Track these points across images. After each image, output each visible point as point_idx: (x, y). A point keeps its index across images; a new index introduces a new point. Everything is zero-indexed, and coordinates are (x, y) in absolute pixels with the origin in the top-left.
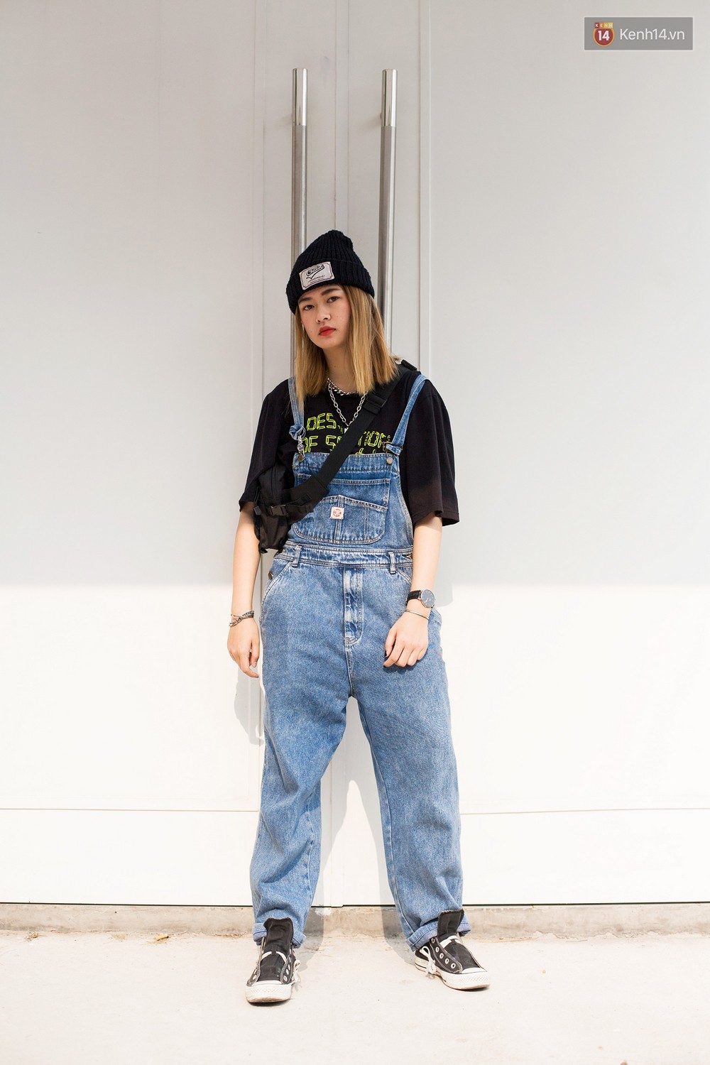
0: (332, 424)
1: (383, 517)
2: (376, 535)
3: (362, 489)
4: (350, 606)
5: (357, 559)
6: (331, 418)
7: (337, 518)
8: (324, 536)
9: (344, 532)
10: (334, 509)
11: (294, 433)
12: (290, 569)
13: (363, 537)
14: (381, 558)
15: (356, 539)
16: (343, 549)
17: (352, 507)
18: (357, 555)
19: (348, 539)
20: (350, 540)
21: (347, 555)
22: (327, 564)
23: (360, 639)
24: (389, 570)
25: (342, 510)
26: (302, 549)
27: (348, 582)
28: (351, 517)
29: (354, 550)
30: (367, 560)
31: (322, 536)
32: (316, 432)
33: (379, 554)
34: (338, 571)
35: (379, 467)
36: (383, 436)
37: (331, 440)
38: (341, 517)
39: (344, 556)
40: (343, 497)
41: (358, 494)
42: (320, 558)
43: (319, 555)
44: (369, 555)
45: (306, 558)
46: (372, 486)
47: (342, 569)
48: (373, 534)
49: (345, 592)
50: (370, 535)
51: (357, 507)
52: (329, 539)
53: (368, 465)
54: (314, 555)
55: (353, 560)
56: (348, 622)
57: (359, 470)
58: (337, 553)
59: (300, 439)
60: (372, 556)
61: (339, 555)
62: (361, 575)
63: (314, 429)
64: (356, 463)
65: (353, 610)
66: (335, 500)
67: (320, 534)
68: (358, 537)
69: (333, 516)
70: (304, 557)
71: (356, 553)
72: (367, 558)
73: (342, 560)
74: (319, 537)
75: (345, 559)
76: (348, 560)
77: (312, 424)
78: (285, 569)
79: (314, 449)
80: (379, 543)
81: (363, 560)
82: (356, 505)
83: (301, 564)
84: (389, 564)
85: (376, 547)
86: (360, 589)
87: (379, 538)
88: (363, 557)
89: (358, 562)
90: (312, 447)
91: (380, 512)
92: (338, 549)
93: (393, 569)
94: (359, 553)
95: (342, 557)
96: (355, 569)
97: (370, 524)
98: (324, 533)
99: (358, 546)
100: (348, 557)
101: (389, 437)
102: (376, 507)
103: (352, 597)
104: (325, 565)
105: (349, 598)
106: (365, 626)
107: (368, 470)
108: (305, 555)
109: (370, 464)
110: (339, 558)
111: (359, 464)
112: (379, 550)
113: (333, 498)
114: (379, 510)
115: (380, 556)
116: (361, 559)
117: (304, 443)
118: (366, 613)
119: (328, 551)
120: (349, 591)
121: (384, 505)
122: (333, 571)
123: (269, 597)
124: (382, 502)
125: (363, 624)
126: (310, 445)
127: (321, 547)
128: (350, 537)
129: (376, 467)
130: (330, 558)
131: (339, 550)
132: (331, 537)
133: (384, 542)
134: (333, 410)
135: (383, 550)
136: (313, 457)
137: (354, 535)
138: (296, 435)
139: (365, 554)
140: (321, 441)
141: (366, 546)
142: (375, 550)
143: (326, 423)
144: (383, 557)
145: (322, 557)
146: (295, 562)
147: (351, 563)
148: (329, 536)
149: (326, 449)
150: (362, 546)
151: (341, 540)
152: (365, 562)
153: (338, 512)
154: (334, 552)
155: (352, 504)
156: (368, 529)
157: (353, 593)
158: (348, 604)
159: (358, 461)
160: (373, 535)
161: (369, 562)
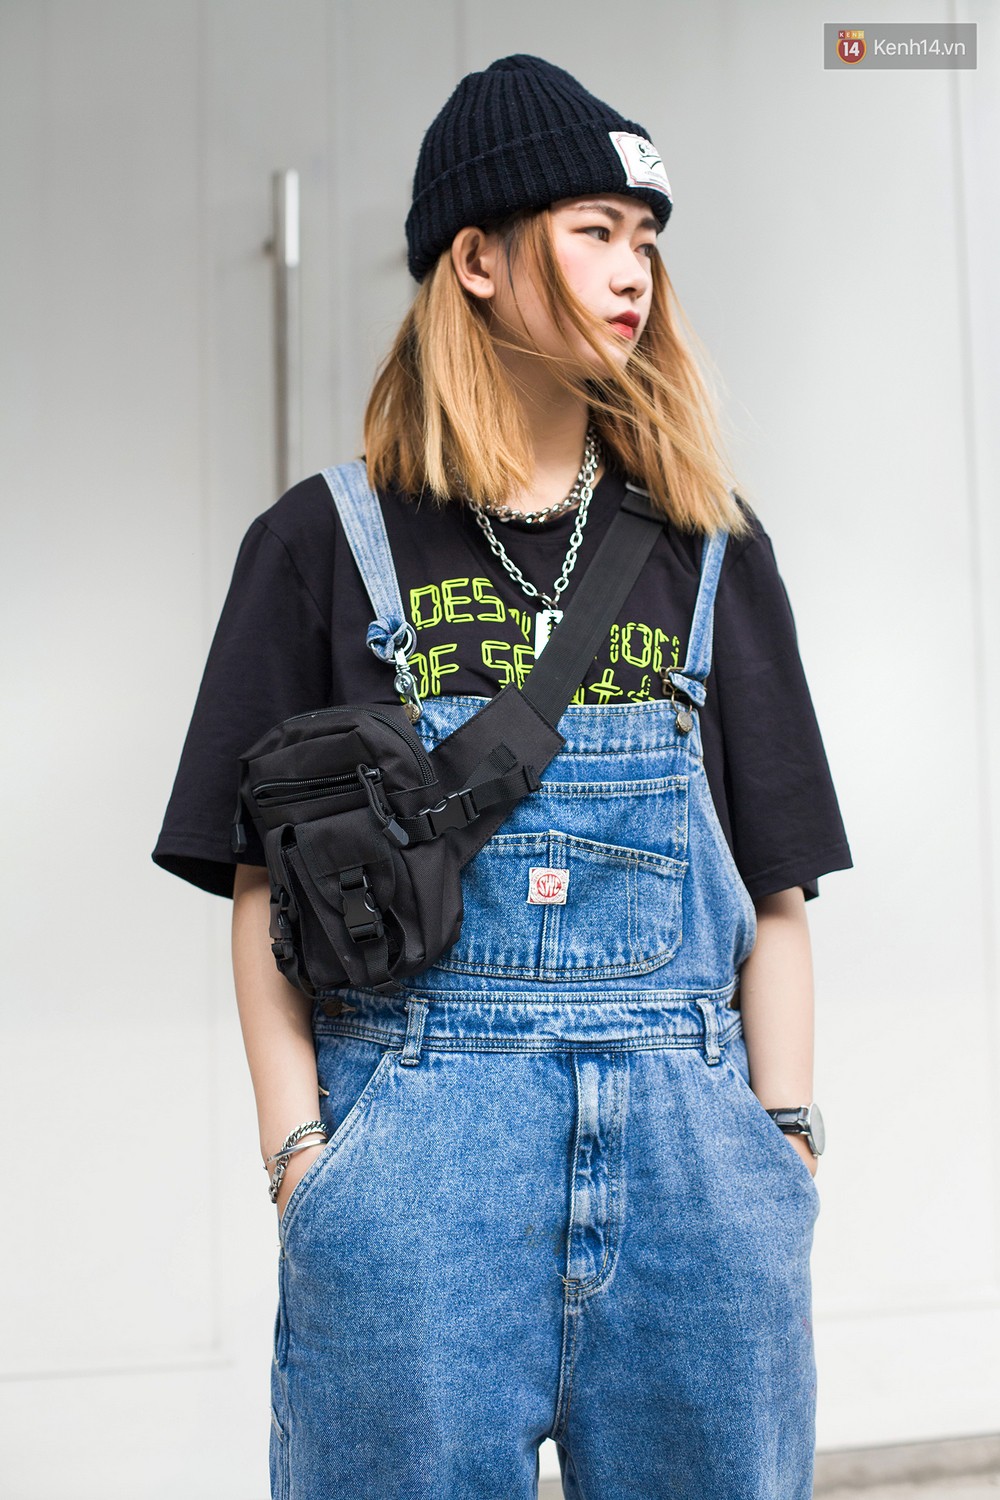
0: (492, 608)
1: (675, 893)
2: (662, 946)
3: (614, 807)
4: (587, 1172)
5: (612, 1025)
6: (486, 590)
7: (549, 900)
8: (508, 960)
9: (567, 946)
10: (537, 873)
11: (382, 643)
12: (392, 1072)
13: (626, 953)
14: (678, 1019)
15: (607, 961)
16: (567, 996)
17: (592, 864)
18: (613, 1013)
19: (581, 963)
20: (589, 966)
21: (582, 1014)
22: (517, 1046)
23: (611, 1276)
24: (704, 1053)
25: (563, 876)
26: (432, 1008)
27: (594, 1103)
28: (586, 897)
29: (601, 995)
30: (640, 1027)
31: (501, 959)
32: (444, 632)
33: (671, 1005)
34: (553, 1064)
35: (654, 743)
36: (664, 638)
37: (497, 655)
38: (561, 898)
39: (572, 1017)
40: (563, 835)
41: (604, 823)
42: (495, 1028)
43: (490, 1020)
44: (644, 1012)
45: (448, 1034)
46: (641, 799)
47: (568, 1056)
48: (653, 944)
49: (580, 1132)
50: (646, 947)
51: (607, 865)
52: (522, 966)
53: (623, 737)
54: (471, 1024)
55: (601, 1028)
56: (579, 1226)
57: (594, 752)
58: (550, 1008)
59: (400, 658)
60: (653, 1012)
61: (556, 1014)
62: (627, 1076)
63: (436, 620)
64: (585, 730)
65: (597, 1184)
66: (539, 847)
67: (495, 951)
68: (612, 954)
69: (535, 897)
70: (439, 1034)
71: (607, 1006)
72: (640, 1020)
73: (567, 1029)
74: (493, 963)
75: (577, 1028)
76: (587, 1029)
77: (426, 606)
78: (377, 1077)
79: (450, 689)
80: (668, 972)
81: (630, 1026)
82: (603, 859)
83: (433, 1056)
84: (702, 1037)
85: (660, 985)
86: (621, 1120)
87: (670, 955)
88: (628, 1018)
89: (615, 1034)
90: (443, 678)
91: (669, 877)
92: (551, 996)
93: (713, 1050)
94: (616, 1007)
95: (568, 1021)
96: (609, 1055)
97: (642, 914)
98: (510, 952)
99: (612, 984)
100: (585, 1021)
101: (675, 641)
102: (659, 860)
103: (596, 1146)
104: (510, 1049)
105: (589, 1148)
106: (627, 1233)
107: (621, 750)
108: (442, 1026)
109: (629, 733)
110: (556, 1026)
111: (598, 733)
112: (669, 993)
113: (530, 840)
114: (665, 872)
115: (674, 1012)
116: (622, 1024)
117: (414, 669)
118: (631, 1193)
119: (520, 1007)
120: (596, 1130)
121: (677, 856)
122: (540, 1065)
123: (335, 1174)
124: (670, 845)
125: (622, 1228)
126: (436, 673)
127: (498, 994)
128: (588, 957)
129: (645, 740)
130: (527, 1025)
131: (557, 1001)
132: (531, 961)
133: (684, 971)
134: (494, 567)
135: (682, 993)
136: (448, 710)
137: (598, 950)
138: (390, 645)
139: (634, 1006)
140: (468, 658)
141: (632, 984)
142: (661, 993)
143: (475, 608)
144: (685, 1013)
145: (501, 1025)
146: (411, 1049)
147: (595, 1036)
148: (523, 957)
149: (489, 681)
150: (622, 984)
151: (561, 969)
152: (634, 1033)
153: (550, 884)
154: (541, 1008)
155: (593, 857)
156: (637, 931)
157: (602, 1133)
158: (583, 1165)
159: (592, 725)
160: (655, 947)
161: (647, 1030)
